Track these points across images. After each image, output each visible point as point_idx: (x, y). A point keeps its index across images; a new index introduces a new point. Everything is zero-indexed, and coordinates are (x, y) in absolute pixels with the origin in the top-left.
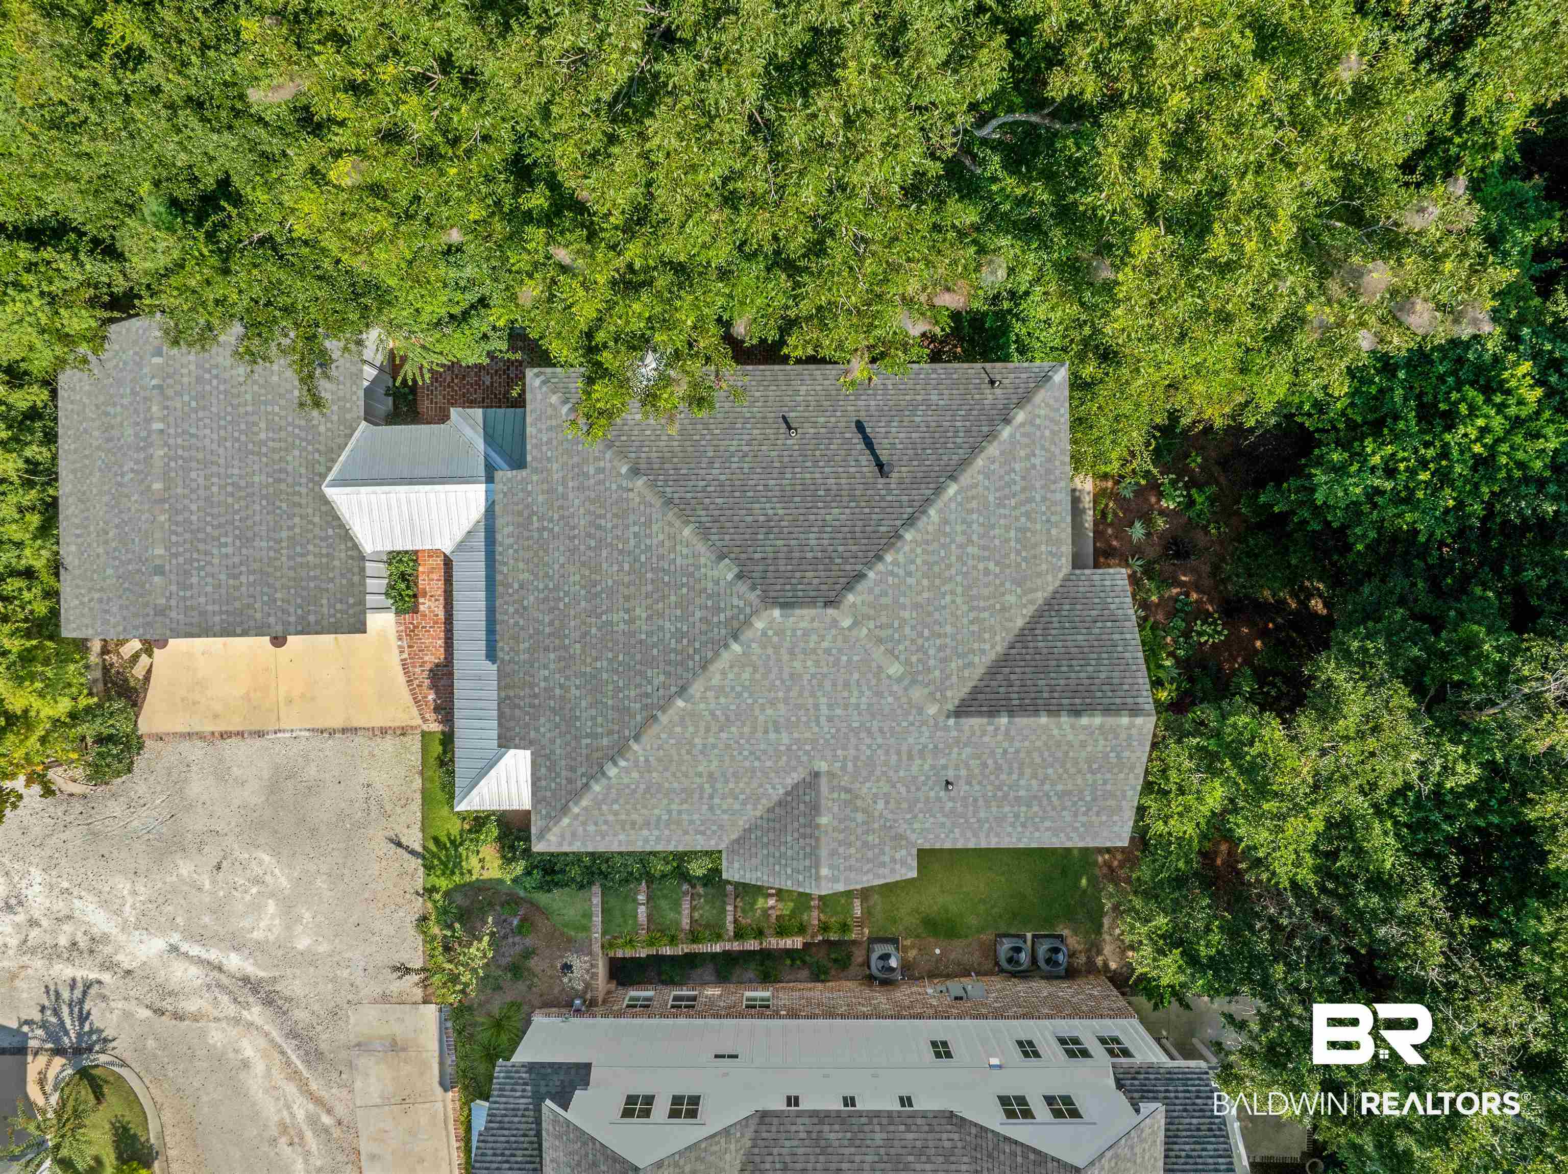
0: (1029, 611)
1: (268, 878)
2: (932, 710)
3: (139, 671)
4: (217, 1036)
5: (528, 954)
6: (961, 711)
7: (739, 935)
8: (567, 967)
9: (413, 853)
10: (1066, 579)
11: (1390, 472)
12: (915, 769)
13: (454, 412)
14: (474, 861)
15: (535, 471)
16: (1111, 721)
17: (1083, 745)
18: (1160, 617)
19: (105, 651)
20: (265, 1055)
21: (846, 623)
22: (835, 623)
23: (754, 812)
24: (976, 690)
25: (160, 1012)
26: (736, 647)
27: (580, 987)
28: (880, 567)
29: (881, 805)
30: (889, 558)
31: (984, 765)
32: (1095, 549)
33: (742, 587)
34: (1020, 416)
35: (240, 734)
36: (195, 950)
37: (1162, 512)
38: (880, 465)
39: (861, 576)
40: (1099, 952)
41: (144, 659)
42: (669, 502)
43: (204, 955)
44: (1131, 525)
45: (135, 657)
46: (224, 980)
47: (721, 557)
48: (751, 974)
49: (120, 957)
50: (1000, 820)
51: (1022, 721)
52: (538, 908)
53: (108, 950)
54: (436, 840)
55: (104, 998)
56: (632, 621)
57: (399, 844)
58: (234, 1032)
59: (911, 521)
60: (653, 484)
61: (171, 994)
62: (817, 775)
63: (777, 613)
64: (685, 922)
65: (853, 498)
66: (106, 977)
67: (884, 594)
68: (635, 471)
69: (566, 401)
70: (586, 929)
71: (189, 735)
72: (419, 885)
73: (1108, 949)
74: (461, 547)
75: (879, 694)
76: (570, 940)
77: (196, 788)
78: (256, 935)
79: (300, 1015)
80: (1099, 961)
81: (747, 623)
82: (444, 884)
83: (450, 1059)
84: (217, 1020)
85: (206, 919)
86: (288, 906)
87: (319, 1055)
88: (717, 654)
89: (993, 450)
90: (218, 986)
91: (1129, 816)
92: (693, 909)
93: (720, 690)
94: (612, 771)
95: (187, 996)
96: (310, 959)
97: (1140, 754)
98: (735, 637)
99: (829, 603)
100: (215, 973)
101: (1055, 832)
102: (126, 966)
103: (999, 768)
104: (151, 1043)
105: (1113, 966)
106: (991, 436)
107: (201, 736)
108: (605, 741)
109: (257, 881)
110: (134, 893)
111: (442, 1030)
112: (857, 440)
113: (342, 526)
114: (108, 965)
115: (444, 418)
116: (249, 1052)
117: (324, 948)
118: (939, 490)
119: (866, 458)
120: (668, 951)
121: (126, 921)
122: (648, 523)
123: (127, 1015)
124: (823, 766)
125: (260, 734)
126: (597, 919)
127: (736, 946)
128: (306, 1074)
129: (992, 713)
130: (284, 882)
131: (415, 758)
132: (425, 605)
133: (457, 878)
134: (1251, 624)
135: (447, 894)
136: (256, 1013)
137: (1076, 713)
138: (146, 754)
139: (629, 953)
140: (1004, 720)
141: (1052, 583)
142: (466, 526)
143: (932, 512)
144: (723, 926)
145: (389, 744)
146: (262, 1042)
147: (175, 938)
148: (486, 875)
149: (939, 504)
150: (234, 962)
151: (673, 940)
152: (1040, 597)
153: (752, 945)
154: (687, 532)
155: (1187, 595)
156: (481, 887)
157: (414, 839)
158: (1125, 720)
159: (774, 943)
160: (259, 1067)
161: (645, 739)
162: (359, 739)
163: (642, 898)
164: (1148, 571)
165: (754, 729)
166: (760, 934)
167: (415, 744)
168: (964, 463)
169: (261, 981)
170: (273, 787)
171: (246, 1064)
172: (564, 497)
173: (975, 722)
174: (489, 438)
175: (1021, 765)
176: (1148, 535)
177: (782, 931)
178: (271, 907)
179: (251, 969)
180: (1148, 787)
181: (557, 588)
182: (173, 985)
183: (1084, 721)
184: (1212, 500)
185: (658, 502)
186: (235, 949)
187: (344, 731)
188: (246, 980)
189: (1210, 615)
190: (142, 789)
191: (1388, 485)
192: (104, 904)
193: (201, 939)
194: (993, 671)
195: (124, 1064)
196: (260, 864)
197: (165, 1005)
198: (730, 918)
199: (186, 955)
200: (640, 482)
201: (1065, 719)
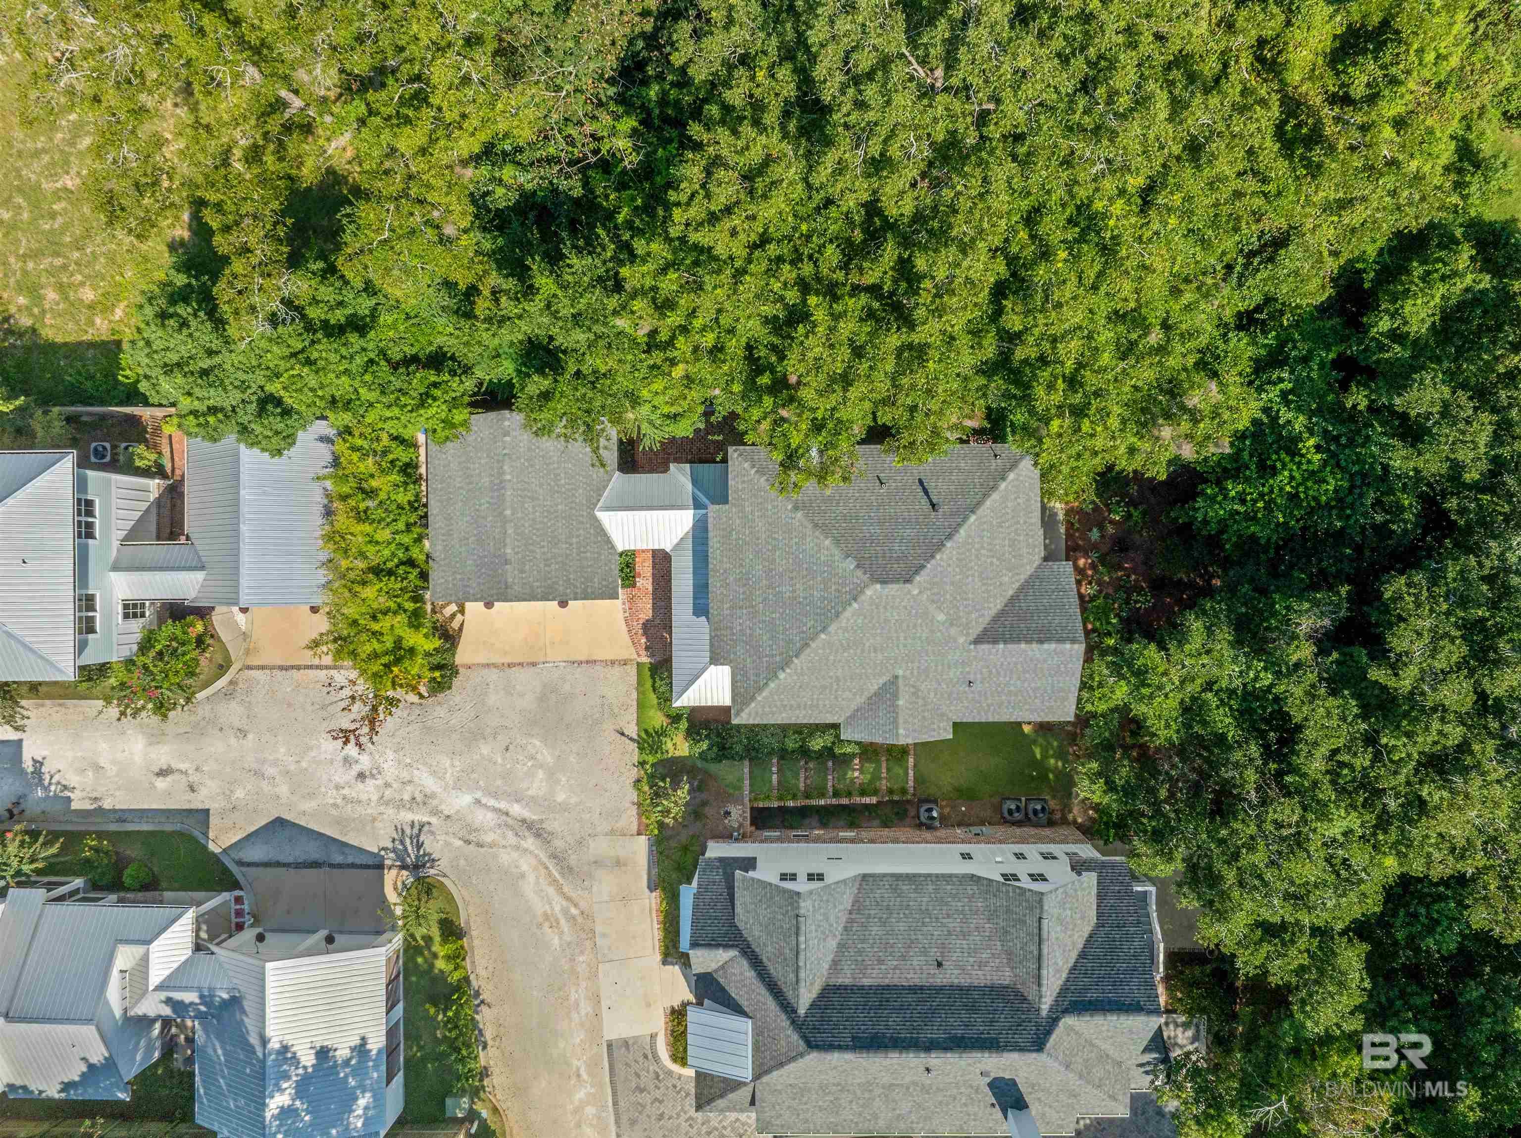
0: (1017, 585)
1: (539, 756)
2: (961, 640)
3: (455, 625)
4: (506, 857)
5: (704, 804)
6: (977, 641)
7: (836, 794)
8: (728, 814)
9: (631, 739)
10: (1039, 567)
11: (1243, 502)
12: (951, 674)
13: (672, 466)
14: (669, 745)
15: (734, 505)
16: (1061, 647)
17: (1045, 661)
18: (1110, 591)
19: (434, 611)
20: (535, 869)
21: (916, 592)
22: (909, 592)
23: (860, 700)
24: (985, 630)
25: (468, 842)
26: (855, 605)
27: (736, 825)
28: (933, 562)
29: (932, 695)
30: (938, 557)
31: (990, 672)
32: (1067, 547)
33: (859, 573)
34: (1011, 476)
35: (521, 664)
36: (492, 802)
37: (1112, 522)
38: (933, 505)
39: (923, 567)
40: (1070, 811)
41: (459, 616)
42: (816, 526)
43: (497, 805)
44: (1090, 530)
45: (453, 616)
46: (510, 821)
47: (848, 556)
48: (842, 823)
49: (443, 807)
50: (1000, 705)
51: (1010, 646)
52: (710, 775)
53: (435, 802)
54: (646, 731)
55: (432, 833)
56: (794, 591)
57: (623, 734)
58: (515, 855)
59: (950, 537)
60: (806, 516)
61: (476, 830)
62: (896, 677)
63: (878, 586)
64: (802, 786)
65: (918, 523)
66: (434, 820)
67: (935, 576)
68: (796, 508)
69: (753, 466)
70: (740, 788)
71: (488, 665)
72: (635, 760)
73: (1076, 810)
74: (678, 546)
75: (932, 631)
76: (730, 795)
77: (493, 699)
78: (530, 793)
79: (558, 843)
80: (1070, 817)
81: (862, 592)
82: (651, 759)
83: (655, 871)
84: (504, 847)
85: (499, 782)
86: (551, 774)
87: (570, 869)
88: (844, 609)
89: (995, 496)
90: (506, 825)
91: (1073, 700)
92: (806, 778)
93: (846, 630)
94: (782, 676)
95: (485, 832)
96: (565, 808)
97: (1077, 665)
98: (855, 599)
99: (908, 581)
100: (504, 817)
101: (1032, 711)
102: (446, 813)
103: (998, 673)
104: (462, 862)
105: (1080, 820)
106: (994, 488)
107: (495, 666)
108: (778, 659)
109: (532, 758)
110: (453, 766)
111: (651, 852)
112: (920, 490)
113: (605, 535)
114: (435, 812)
115: (666, 470)
116: (525, 867)
117: (574, 800)
118: (965, 519)
119: (924, 501)
120: (791, 804)
121: (447, 784)
122: (804, 537)
123: (447, 844)
124: (900, 673)
125: (534, 664)
126: (747, 782)
127: (834, 801)
128: (561, 881)
129: (995, 642)
130: (550, 760)
131: (633, 679)
132: (640, 582)
133: (659, 756)
134: (1170, 595)
135: (653, 765)
136: (530, 843)
137: (1041, 642)
138: (460, 677)
139: (767, 804)
140: (1001, 646)
141: (1029, 570)
142: (680, 535)
143: (962, 531)
144: (825, 788)
145: (617, 670)
146: (534, 862)
147: (479, 795)
148: (678, 754)
149: (966, 526)
150: (516, 809)
151: (794, 797)
152: (1023, 577)
153: (845, 801)
154: (827, 542)
155: (1128, 576)
156: (674, 761)
157: (632, 730)
158: (1068, 646)
159: (858, 800)
160: (531, 878)
161: (802, 657)
162: (598, 667)
163: (774, 769)
164: (1102, 560)
165: (863, 651)
166: (849, 794)
167: (633, 671)
168: (979, 504)
169: (533, 822)
170: (542, 698)
171: (523, 876)
172: (753, 521)
173: (985, 647)
174: (695, 482)
175: (1011, 672)
176: (1102, 537)
177: (863, 793)
178: (541, 774)
179: (527, 814)
180: (1084, 686)
181: (748, 573)
182: (477, 824)
183: (1046, 646)
184: (1144, 514)
185: (810, 526)
186: (517, 801)
187: (587, 662)
188: (524, 821)
189: (1142, 588)
190: (458, 699)
191: (1242, 509)
192: (434, 773)
193: (495, 796)
194: (996, 619)
195: (445, 876)
196: (534, 746)
197: (471, 838)
198: (830, 784)
199: (485, 805)
200: (799, 514)
201: (1034, 646)
